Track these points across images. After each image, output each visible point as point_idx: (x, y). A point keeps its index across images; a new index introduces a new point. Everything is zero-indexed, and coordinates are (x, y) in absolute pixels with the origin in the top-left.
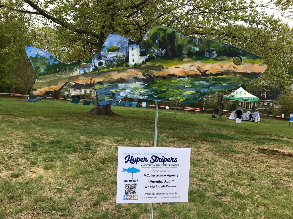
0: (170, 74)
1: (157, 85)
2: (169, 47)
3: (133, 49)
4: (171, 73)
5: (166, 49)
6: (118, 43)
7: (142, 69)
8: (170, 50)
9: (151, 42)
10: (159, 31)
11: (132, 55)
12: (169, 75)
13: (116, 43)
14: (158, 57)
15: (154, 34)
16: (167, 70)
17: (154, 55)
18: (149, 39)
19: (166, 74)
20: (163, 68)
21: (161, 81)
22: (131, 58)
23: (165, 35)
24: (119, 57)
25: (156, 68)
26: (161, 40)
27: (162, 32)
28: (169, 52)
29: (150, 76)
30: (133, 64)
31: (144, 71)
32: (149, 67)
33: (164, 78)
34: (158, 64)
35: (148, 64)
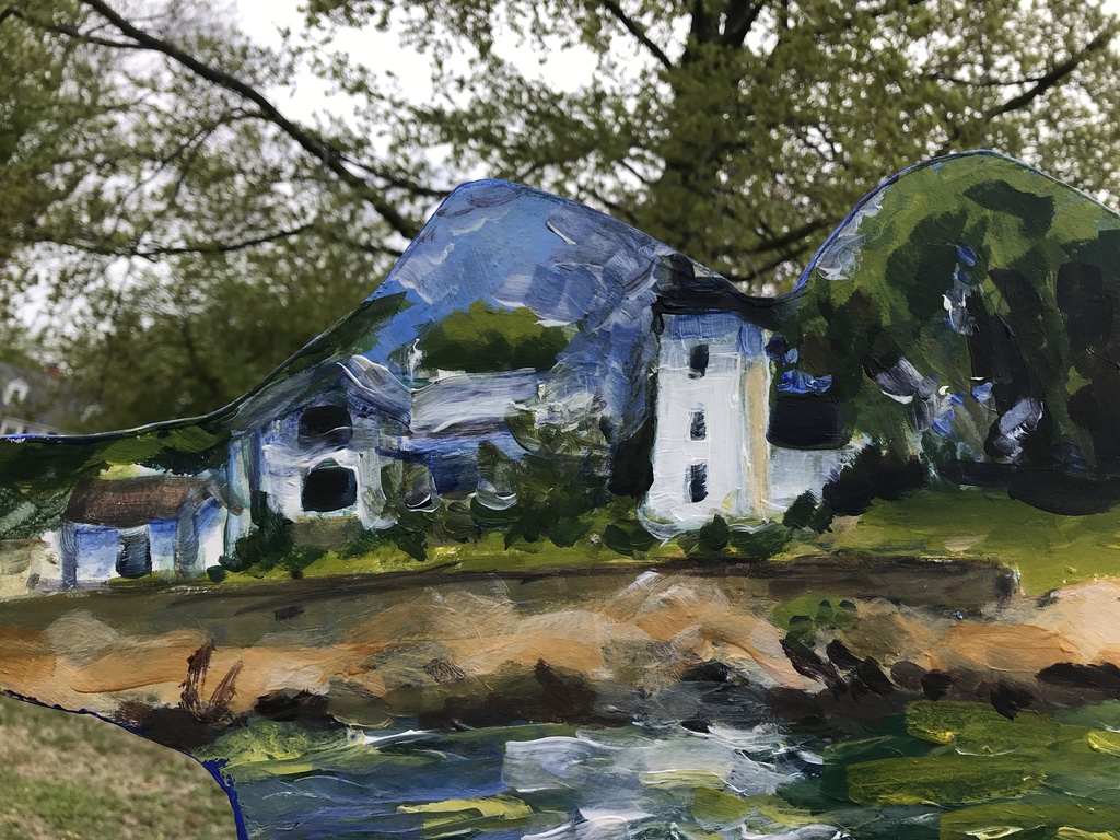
0: (1075, 661)
1: (930, 769)
2: (1074, 381)
3: (699, 362)
4: (1086, 656)
5: (1040, 396)
6: (548, 287)
7: (785, 582)
8: (1081, 407)
9: (891, 308)
10: (976, 213)
11: (689, 421)
12: (1065, 674)
13: (521, 281)
14: (957, 470)
15: (924, 229)
16: (1045, 620)
17: (915, 446)
18: (873, 280)
19: (1026, 665)
20: (1004, 588)
21: (974, 729)
22: (671, 457)
23: (1035, 258)
24: (550, 436)
25: (937, 587)
26: (997, 304)
27: (1011, 222)
28: (1067, 429)
29: (870, 671)
30: (693, 517)
31: (803, 603)
32: (858, 574)
33: (1007, 698)
34: (958, 548)
35: (854, 533)
